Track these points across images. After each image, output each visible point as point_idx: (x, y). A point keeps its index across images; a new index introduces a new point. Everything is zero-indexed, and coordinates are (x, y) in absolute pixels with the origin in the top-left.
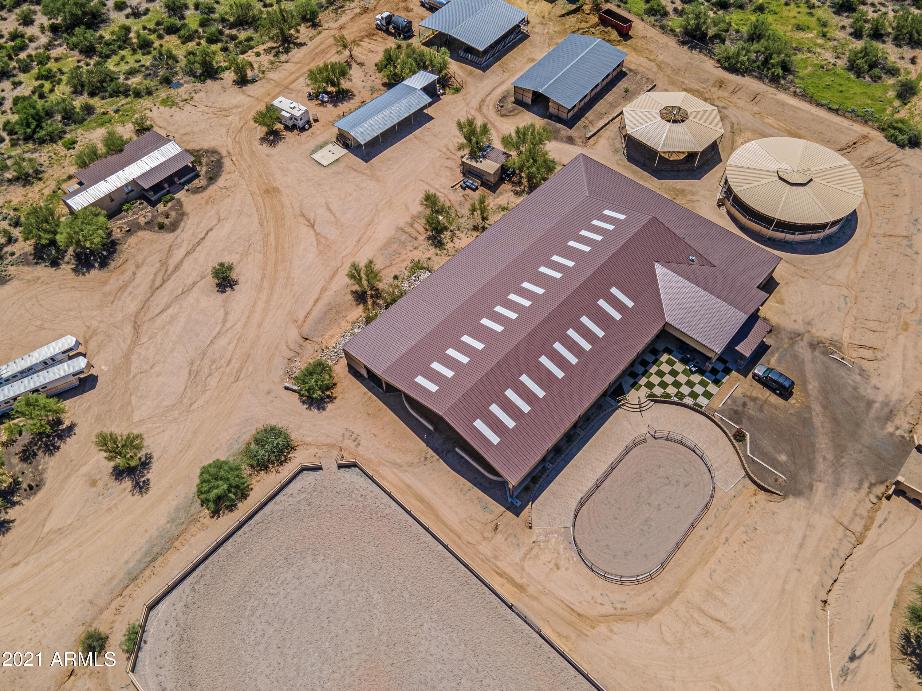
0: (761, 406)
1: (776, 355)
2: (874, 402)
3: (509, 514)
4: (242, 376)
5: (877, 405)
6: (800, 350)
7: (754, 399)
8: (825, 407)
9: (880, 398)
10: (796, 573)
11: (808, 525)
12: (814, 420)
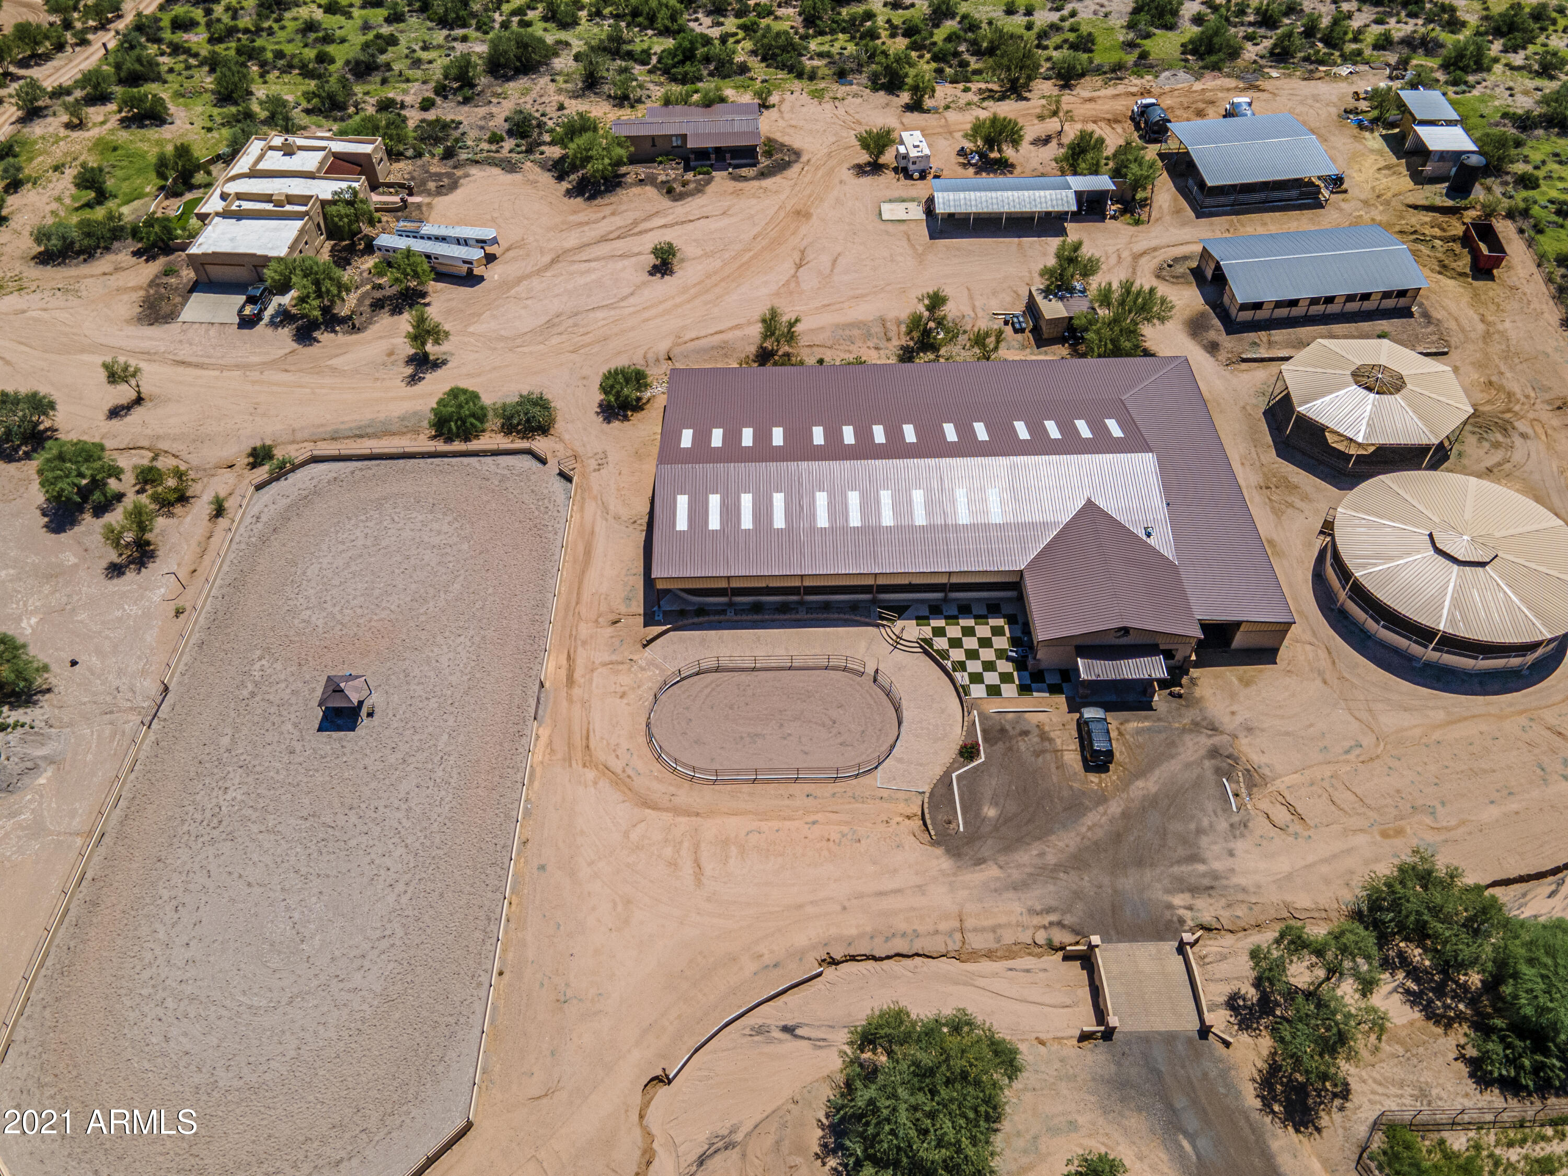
3: (641, 620)
5: (1201, 868)
6: (1190, 744)
8: (1125, 815)
9: (1217, 865)
11: (919, 887)
12: (1090, 815)
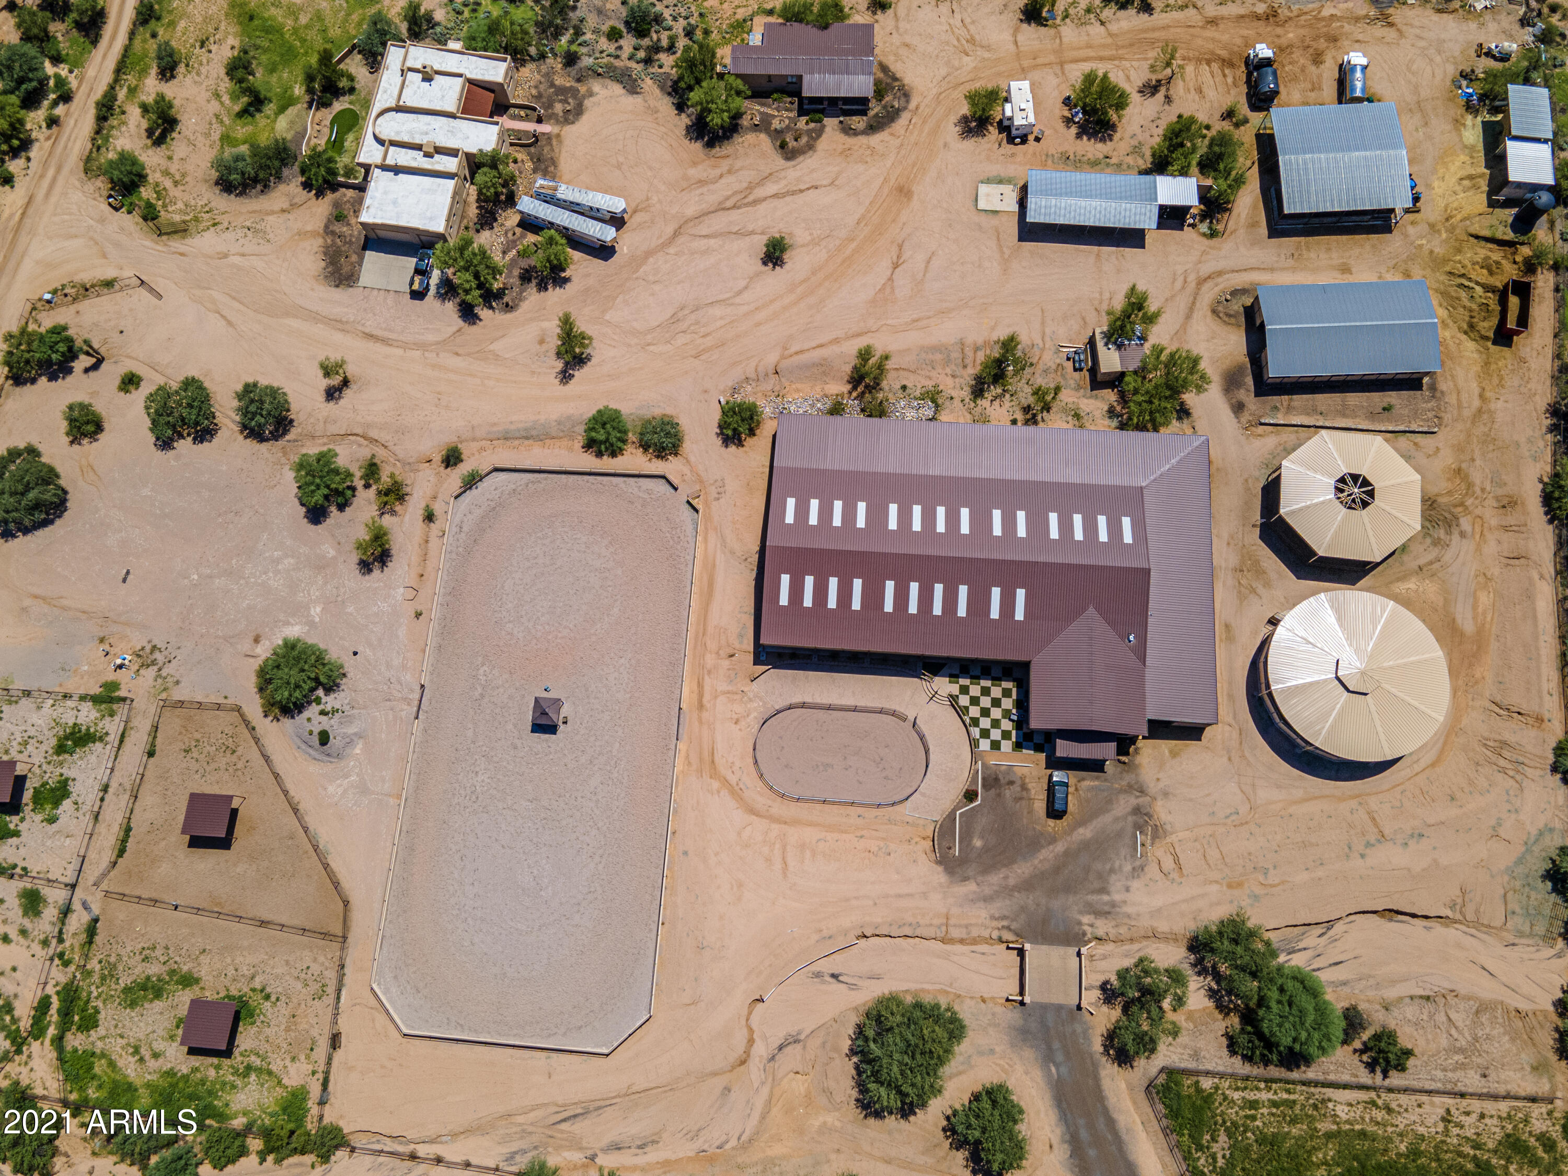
0: (1021, 799)
1: (1096, 783)
2: (1108, 893)
3: (751, 657)
4: (703, 357)
5: (1106, 898)
6: (1122, 802)
7: (1024, 787)
8: (1067, 853)
9: (1117, 897)
10: (871, 903)
11: (924, 893)
12: (1043, 851)
